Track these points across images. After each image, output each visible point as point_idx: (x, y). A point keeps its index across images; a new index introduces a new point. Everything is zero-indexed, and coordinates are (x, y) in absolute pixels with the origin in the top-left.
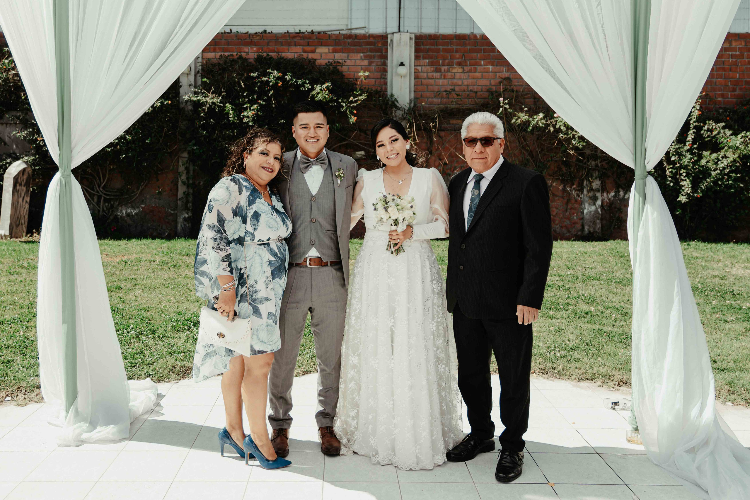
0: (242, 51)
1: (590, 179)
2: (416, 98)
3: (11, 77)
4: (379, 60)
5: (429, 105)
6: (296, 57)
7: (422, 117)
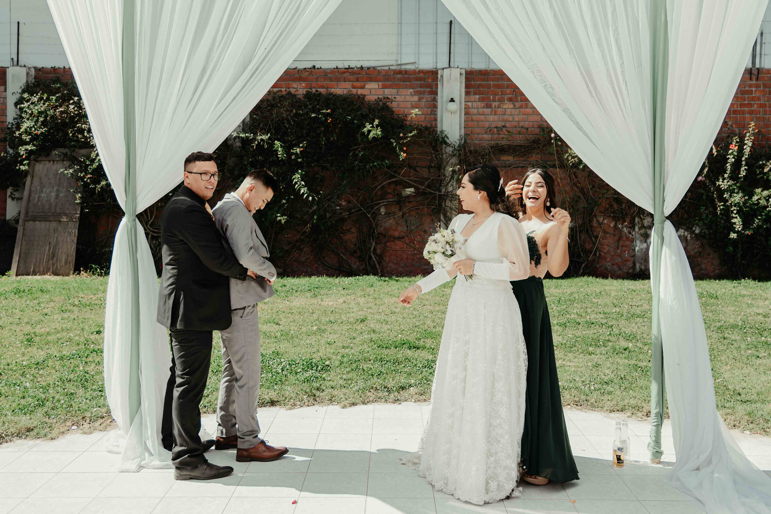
0: (291, 86)
1: (641, 216)
2: (466, 135)
3: (58, 114)
4: (430, 96)
5: (480, 142)
6: (345, 93)
7: (472, 154)
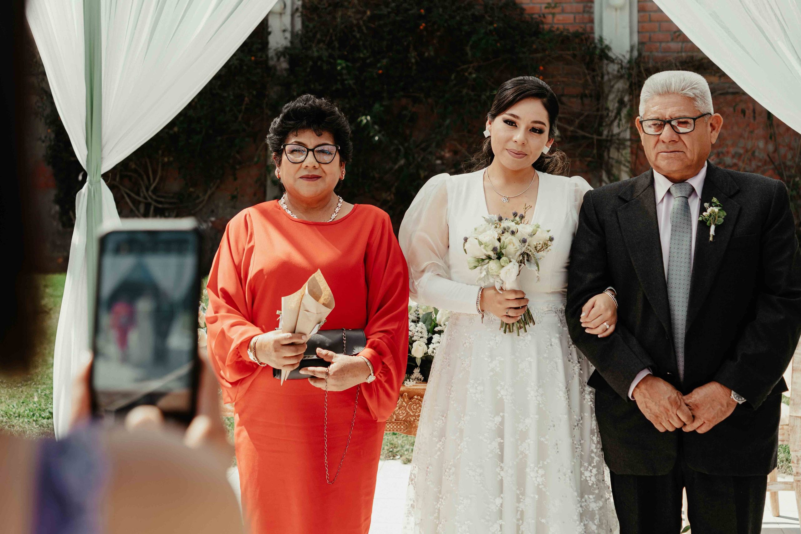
5: (663, 54)
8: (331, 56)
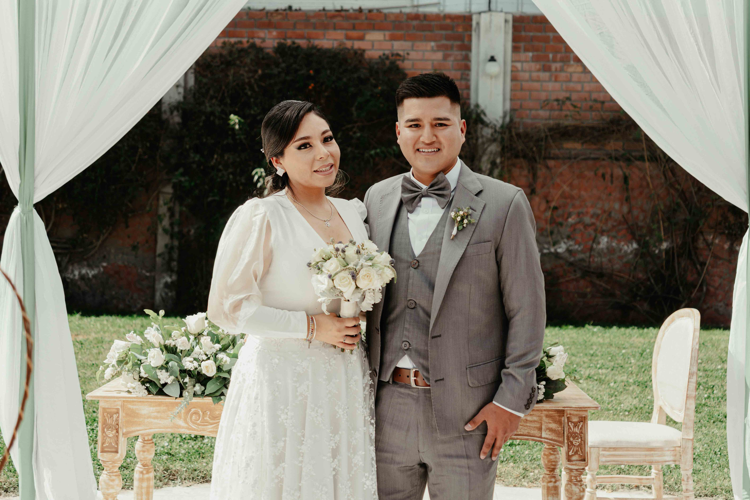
0: (256, 36)
4: (460, 52)
5: (532, 121)
6: (335, 46)
7: (521, 138)
8: (223, 112)
